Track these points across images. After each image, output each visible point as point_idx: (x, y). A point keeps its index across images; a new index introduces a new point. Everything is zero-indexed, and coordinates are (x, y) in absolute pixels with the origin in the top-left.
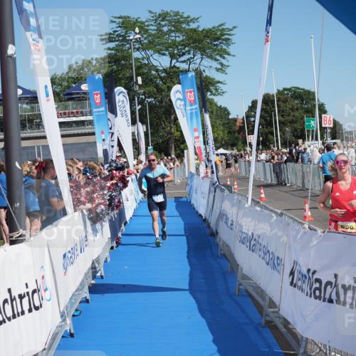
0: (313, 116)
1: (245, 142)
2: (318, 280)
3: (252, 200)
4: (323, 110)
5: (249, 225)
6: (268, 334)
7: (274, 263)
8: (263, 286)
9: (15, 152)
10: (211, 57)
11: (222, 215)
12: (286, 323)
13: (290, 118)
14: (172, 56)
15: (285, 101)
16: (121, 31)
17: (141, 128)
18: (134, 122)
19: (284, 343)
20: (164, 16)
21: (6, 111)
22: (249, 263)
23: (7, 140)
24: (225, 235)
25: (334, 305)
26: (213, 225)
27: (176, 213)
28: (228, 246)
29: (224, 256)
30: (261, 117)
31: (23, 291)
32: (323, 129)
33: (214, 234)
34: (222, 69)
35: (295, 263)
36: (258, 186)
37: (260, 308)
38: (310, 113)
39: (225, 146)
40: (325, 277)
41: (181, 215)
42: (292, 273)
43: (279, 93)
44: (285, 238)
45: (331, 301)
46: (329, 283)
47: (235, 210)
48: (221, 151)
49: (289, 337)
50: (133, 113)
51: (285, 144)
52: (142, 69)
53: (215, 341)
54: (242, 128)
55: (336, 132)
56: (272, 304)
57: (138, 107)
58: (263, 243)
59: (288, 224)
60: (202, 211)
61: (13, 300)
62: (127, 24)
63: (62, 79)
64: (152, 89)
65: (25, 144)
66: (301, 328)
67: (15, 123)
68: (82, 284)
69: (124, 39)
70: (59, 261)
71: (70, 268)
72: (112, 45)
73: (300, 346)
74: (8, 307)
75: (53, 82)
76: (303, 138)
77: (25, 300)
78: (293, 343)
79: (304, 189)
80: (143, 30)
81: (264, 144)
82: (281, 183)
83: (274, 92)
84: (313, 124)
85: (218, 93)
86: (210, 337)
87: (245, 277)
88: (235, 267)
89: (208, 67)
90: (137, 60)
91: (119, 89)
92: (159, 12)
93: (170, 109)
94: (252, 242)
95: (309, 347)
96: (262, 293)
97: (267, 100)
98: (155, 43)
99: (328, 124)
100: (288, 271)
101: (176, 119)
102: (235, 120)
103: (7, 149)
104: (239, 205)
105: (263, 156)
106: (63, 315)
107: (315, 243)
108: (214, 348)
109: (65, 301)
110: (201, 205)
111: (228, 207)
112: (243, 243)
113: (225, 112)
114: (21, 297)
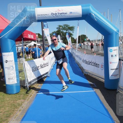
0: (86, 39)
1: (76, 42)
2: (87, 61)
3: (77, 50)
4: (87, 38)
5: (77, 54)
6: (80, 69)
7: (80, 59)
8: (79, 62)
9: (44, 44)
10: (72, 31)
11: (73, 52)
12: (82, 67)
13: (83, 39)
14: (66, 31)
15: (82, 36)
16: (59, 27)
17: (62, 41)
18: (61, 39)
19: (82, 70)
20: (65, 25)
21: (43, 39)
22: (77, 59)
23: (43, 43)
24: (74, 55)
25: (89, 65)
26: (72, 54)
27: (67, 52)
28: (74, 56)
29: (74, 58)
30: (78, 39)
31: (46, 63)
32: (87, 40)
33: (72, 55)
34: (73, 32)
35: (83, 59)
36: (78, 48)
37: (78, 65)
38: (85, 38)
39: (74, 43)
40: (88, 61)
41: (68, 53)
42: (83, 60)
43: (81, 35)
44: (82, 56)
45: (88, 64)
46: (88, 62)
47: (75, 52)
48: (73, 44)
49: (82, 69)
50: (61, 38)
51: (82, 43)
52: (62, 32)
53: (72, 70)
54: (76, 40)
55: (89, 41)
56: (80, 65)
57: (62, 38)
58: (79, 56)
59: (82, 54)
60: (70, 52)
61: (44, 64)
62: (60, 26)
63: (51, 34)
64: (63, 35)
65: (46, 43)
66: (84, 68)
67: (44, 40)
68: (54, 62)
69: (60, 28)
70: (51, 59)
71: (52, 60)
72: (58, 29)
73: (84, 70)
74: (44, 65)
75: (50, 35)
76: (84, 41)
77: (46, 65)
78: (83, 70)
79: (84, 49)
80: (62, 27)
81: (79, 42)
82: (81, 48)
83: (80, 35)
84: (86, 40)
85: (73, 36)
86: (72, 69)
87: (76, 61)
88: (75, 59)
89: (71, 32)
90: (61, 31)
91: (59, 35)
92: (64, 24)
93: (66, 38)
94: (77, 56)
95: (85, 70)
96: (79, 63)
97: (79, 37)
98: (64, 29)
99: (88, 40)
100: (82, 60)
101: (67, 39)
102: (75, 39)
103: (43, 44)
104: (76, 51)
105: (78, 44)
106: (51, 66)
107: (86, 56)
108: (72, 71)
109: (52, 64)
110: (70, 51)
111: (74, 51)
112: (76, 56)
113: (74, 38)
114: (46, 64)
